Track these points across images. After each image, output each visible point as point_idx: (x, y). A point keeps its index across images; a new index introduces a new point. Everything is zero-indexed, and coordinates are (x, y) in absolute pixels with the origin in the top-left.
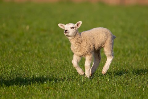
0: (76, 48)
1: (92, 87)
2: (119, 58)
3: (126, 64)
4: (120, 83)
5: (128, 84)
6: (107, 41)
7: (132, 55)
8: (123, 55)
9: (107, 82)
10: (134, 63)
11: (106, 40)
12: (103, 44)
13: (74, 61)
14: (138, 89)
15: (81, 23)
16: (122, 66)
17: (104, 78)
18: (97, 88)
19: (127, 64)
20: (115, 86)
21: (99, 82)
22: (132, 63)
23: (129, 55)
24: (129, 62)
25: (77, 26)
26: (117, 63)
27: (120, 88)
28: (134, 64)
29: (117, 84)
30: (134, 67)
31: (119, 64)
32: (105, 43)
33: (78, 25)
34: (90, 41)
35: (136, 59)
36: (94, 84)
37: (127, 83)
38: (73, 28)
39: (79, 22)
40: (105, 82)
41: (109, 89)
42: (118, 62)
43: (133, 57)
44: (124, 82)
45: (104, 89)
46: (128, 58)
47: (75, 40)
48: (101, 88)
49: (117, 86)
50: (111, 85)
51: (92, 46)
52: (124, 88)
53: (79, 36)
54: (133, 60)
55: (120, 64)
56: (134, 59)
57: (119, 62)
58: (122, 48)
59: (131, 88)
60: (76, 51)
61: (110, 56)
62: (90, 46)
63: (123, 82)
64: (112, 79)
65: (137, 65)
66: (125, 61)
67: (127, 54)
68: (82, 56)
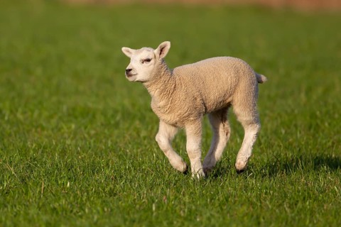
0: (162, 103)
1: (29, 201)
2: (93, 132)
3: (109, 145)
4: (97, 193)
5: (115, 194)
6: (238, 89)
7: (124, 125)
8: (102, 125)
9: (64, 188)
10: (130, 143)
11: (236, 86)
12: (230, 96)
13: (161, 135)
14: (140, 206)
15: (168, 44)
16: (101, 151)
17: (57, 181)
18: (41, 204)
19: (112, 145)
20: (84, 199)
21: (44, 188)
22: (126, 144)
23: (117, 125)
24: (118, 140)
25: (160, 54)
26: (88, 143)
27: (95, 204)
28: (130, 146)
29: (88, 194)
30: (129, 153)
31: (92, 145)
32: (234, 92)
33: (162, 50)
34: (194, 88)
35: (135, 134)
36: (32, 194)
37: (112, 193)
38: (148, 60)
39: (163, 44)
40: (59, 189)
41: (69, 206)
42: (92, 141)
43: (128, 129)
44: (106, 190)
45: (56, 205)
46: (116, 132)
47: (159, 86)
48: (50, 204)
49: (88, 199)
50: (74, 197)
51: (198, 99)
52: (107, 205)
53: (169, 77)
54: (128, 137)
55: (95, 146)
56: (130, 135)
57: (94, 142)
58: (101, 107)
59: (123, 204)
60: (162, 111)
61: (251, 123)
62: (196, 99)
63: (104, 190)
64: (77, 181)
65: (138, 148)
66: (108, 139)
67: (112, 122)
68: (176, 123)
